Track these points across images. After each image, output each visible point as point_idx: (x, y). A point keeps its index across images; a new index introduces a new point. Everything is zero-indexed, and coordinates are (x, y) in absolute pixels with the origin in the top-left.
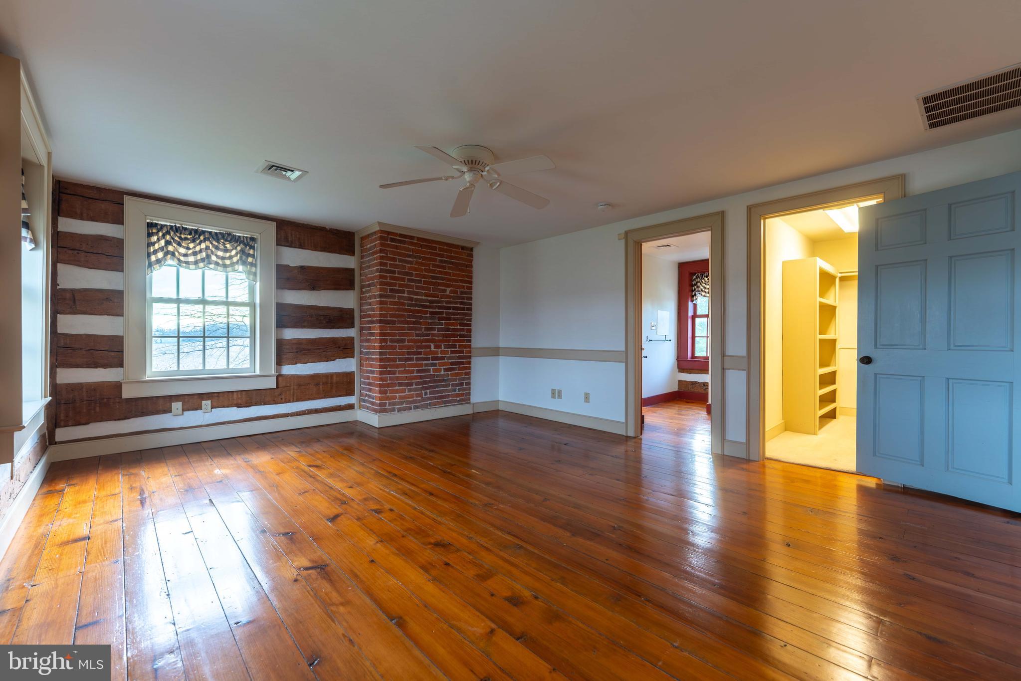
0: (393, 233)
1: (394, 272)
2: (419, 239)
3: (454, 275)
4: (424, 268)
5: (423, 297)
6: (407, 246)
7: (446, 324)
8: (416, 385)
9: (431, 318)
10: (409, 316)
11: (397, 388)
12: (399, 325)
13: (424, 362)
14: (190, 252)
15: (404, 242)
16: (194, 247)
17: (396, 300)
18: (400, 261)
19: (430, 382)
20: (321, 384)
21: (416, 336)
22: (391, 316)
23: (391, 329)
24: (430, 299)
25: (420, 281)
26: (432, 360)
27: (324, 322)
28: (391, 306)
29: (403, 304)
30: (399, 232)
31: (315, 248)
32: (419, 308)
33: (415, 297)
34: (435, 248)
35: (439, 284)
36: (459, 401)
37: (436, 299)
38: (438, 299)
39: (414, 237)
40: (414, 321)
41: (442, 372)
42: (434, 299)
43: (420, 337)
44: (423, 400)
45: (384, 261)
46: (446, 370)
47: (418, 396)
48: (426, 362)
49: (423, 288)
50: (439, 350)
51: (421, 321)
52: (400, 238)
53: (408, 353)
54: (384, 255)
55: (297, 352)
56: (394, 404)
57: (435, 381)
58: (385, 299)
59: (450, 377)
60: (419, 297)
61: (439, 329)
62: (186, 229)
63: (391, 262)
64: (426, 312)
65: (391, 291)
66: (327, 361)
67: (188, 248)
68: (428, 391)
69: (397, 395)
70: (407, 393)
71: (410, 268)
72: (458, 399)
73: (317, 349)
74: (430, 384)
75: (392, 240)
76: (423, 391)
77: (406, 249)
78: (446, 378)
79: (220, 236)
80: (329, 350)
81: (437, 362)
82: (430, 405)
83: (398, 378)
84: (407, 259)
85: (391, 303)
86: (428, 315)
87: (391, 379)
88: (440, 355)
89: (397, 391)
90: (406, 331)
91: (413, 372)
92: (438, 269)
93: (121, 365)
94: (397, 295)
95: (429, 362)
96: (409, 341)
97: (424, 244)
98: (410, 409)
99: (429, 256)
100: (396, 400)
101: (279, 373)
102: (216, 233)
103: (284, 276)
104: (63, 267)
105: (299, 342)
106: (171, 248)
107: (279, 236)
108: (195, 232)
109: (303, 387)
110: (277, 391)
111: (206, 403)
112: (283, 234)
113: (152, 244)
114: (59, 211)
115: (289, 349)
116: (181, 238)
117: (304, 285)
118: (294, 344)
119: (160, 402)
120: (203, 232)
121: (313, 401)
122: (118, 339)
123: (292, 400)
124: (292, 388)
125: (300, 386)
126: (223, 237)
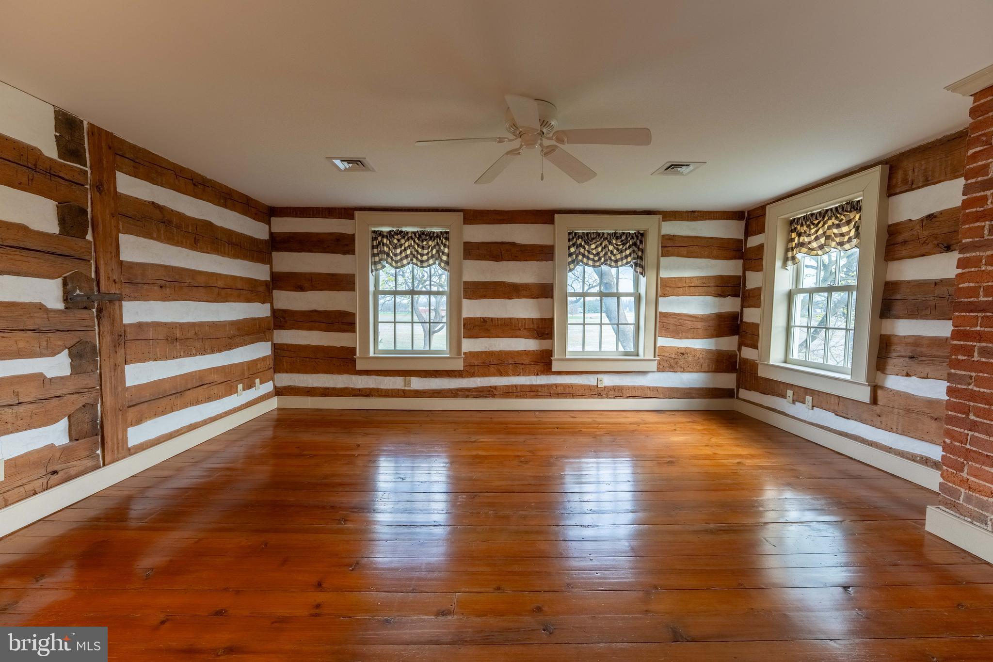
14: (814, 238)
16: (818, 231)
55: (912, 358)
62: (812, 215)
79: (840, 210)
93: (757, 348)
101: (880, 384)
102: (836, 208)
103: (900, 238)
104: (748, 273)
105: (917, 341)
106: (802, 239)
107: (894, 182)
108: (820, 216)
109: (914, 416)
110: (875, 407)
111: (809, 399)
112: (900, 175)
113: (792, 240)
114: (748, 233)
115: (899, 351)
116: (808, 226)
117: (930, 246)
118: (907, 344)
119: (781, 386)
120: (827, 211)
121: (931, 445)
122: (757, 325)
123: (895, 430)
124: (896, 410)
125: (908, 411)
126: (843, 208)
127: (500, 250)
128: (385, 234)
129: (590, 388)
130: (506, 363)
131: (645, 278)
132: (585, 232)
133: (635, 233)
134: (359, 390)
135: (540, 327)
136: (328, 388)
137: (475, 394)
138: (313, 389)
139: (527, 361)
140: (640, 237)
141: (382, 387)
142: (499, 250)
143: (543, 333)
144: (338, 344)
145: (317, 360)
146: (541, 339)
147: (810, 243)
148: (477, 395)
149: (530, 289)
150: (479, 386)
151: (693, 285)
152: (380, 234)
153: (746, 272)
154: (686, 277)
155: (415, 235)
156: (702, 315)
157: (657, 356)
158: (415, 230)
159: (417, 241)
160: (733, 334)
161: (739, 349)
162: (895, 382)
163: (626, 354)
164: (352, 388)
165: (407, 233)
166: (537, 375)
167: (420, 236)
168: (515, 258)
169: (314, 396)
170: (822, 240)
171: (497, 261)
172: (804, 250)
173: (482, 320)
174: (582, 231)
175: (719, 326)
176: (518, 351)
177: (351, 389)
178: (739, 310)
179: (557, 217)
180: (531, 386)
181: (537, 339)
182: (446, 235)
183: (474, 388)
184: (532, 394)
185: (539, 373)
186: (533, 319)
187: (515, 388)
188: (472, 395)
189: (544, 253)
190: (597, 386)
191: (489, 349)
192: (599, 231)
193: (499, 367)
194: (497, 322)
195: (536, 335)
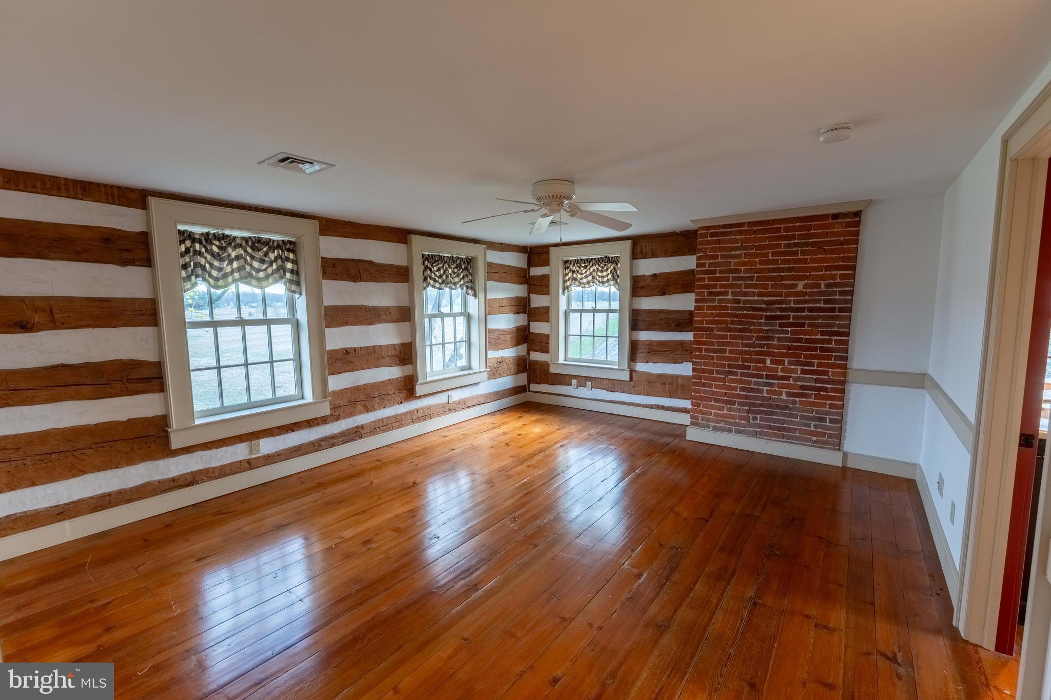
0: (715, 226)
1: (714, 272)
2: (750, 224)
3: (814, 261)
4: (758, 260)
5: (756, 298)
6: (734, 237)
7: (793, 332)
8: (738, 405)
9: (766, 324)
10: (733, 323)
11: (712, 403)
12: (718, 333)
13: (753, 380)
14: (584, 276)
15: (730, 233)
16: (586, 272)
17: (716, 304)
18: (723, 257)
19: (761, 405)
20: (667, 384)
21: (742, 347)
22: (708, 322)
23: (707, 336)
24: (766, 299)
25: (752, 278)
26: (765, 379)
27: (673, 325)
28: (708, 312)
29: (726, 308)
30: (721, 223)
31: (666, 254)
32: (749, 312)
33: (743, 298)
34: (778, 230)
35: (783, 278)
36: (814, 442)
37: (778, 298)
38: (782, 298)
39: (744, 223)
40: (740, 328)
41: (784, 397)
42: (774, 299)
43: (750, 347)
44: (750, 425)
45: (702, 261)
46: (789, 394)
47: (741, 418)
48: (756, 380)
49: (756, 286)
50: (780, 367)
51: (752, 328)
52: (723, 230)
53: (730, 366)
54: (702, 254)
55: (648, 352)
56: (708, 420)
57: (770, 406)
58: (701, 304)
59: (798, 405)
60: (749, 298)
61: (779, 339)
62: (582, 260)
63: (712, 261)
64: (761, 317)
65: (710, 294)
66: (675, 363)
67: (582, 274)
68: (758, 416)
69: (713, 411)
70: (725, 412)
71: (736, 264)
72: (815, 439)
73: (665, 351)
74: (762, 409)
75: (713, 235)
76: (750, 415)
77: (730, 241)
78: (791, 406)
79: (601, 260)
80: (676, 353)
81: (776, 382)
82: (761, 433)
83: (714, 393)
84: (733, 253)
85: (709, 308)
86: (763, 321)
87: (705, 392)
88: (780, 374)
89: (713, 407)
90: (728, 340)
91: (735, 389)
92: (782, 258)
93: (547, 352)
94: (717, 298)
95: (762, 380)
96: (731, 352)
97: (760, 228)
98: (730, 431)
99: (767, 243)
100: (711, 417)
101: (633, 369)
102: (598, 259)
103: (640, 285)
104: (531, 295)
105: (650, 343)
106: (575, 275)
107: (636, 251)
108: (587, 261)
109: (652, 384)
110: (631, 383)
111: (589, 383)
112: (639, 248)
113: (567, 274)
114: (530, 264)
115: (642, 349)
116: (579, 267)
117: (655, 291)
118: (646, 345)
119: (567, 378)
120: (592, 259)
121: (661, 398)
122: (548, 336)
123: (642, 393)
124: (643, 382)
125: (649, 382)
126: (603, 260)
127: (359, 269)
128: (197, 237)
129: (443, 406)
130: (372, 396)
131: (477, 299)
132: (430, 254)
133: (466, 258)
134: (173, 480)
135: (402, 353)
136: (109, 495)
137: (342, 439)
138: (71, 505)
139: (393, 391)
140: (470, 261)
141: (215, 464)
142: (357, 268)
143: (404, 359)
144: (122, 417)
145: (77, 453)
146: (403, 365)
147: (581, 279)
148: (343, 440)
149: (390, 313)
150: (344, 429)
151: (503, 305)
152: (190, 236)
153: (531, 294)
154: (499, 299)
155: (247, 242)
156: (509, 329)
157: (488, 367)
158: (246, 234)
159: (249, 250)
160: (524, 343)
161: (528, 354)
162: (641, 367)
163: (463, 369)
164: (159, 482)
165: (235, 238)
166: (401, 403)
167: (253, 243)
168: (374, 279)
169: (75, 516)
170: (590, 278)
171: (355, 282)
172: (577, 283)
173: (344, 351)
174: (427, 253)
175: (518, 337)
176: (383, 381)
177: (156, 483)
178: (526, 323)
179: (414, 237)
180: (396, 416)
181: (399, 366)
182: (291, 247)
183: (340, 433)
184: (397, 424)
185: (403, 401)
186: (394, 345)
187: (381, 423)
188: (338, 442)
189: (402, 274)
190: (448, 403)
191: (354, 384)
192: (441, 254)
193: (366, 403)
194: (360, 352)
195: (398, 362)
